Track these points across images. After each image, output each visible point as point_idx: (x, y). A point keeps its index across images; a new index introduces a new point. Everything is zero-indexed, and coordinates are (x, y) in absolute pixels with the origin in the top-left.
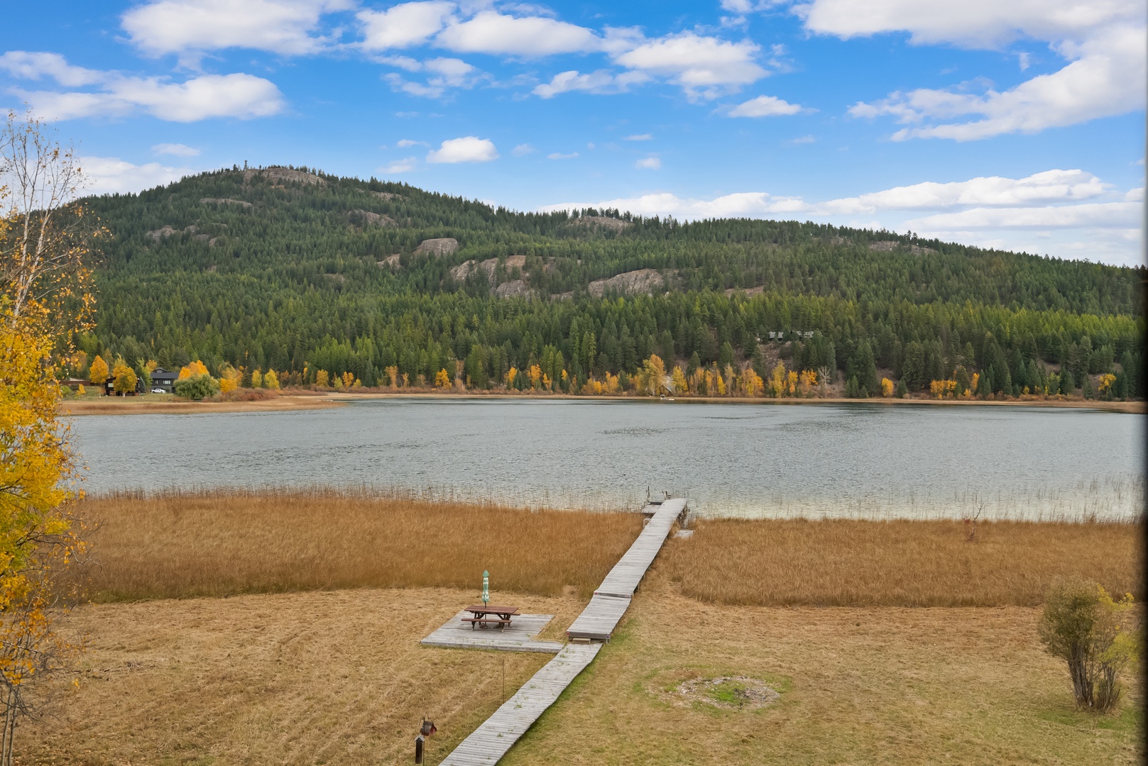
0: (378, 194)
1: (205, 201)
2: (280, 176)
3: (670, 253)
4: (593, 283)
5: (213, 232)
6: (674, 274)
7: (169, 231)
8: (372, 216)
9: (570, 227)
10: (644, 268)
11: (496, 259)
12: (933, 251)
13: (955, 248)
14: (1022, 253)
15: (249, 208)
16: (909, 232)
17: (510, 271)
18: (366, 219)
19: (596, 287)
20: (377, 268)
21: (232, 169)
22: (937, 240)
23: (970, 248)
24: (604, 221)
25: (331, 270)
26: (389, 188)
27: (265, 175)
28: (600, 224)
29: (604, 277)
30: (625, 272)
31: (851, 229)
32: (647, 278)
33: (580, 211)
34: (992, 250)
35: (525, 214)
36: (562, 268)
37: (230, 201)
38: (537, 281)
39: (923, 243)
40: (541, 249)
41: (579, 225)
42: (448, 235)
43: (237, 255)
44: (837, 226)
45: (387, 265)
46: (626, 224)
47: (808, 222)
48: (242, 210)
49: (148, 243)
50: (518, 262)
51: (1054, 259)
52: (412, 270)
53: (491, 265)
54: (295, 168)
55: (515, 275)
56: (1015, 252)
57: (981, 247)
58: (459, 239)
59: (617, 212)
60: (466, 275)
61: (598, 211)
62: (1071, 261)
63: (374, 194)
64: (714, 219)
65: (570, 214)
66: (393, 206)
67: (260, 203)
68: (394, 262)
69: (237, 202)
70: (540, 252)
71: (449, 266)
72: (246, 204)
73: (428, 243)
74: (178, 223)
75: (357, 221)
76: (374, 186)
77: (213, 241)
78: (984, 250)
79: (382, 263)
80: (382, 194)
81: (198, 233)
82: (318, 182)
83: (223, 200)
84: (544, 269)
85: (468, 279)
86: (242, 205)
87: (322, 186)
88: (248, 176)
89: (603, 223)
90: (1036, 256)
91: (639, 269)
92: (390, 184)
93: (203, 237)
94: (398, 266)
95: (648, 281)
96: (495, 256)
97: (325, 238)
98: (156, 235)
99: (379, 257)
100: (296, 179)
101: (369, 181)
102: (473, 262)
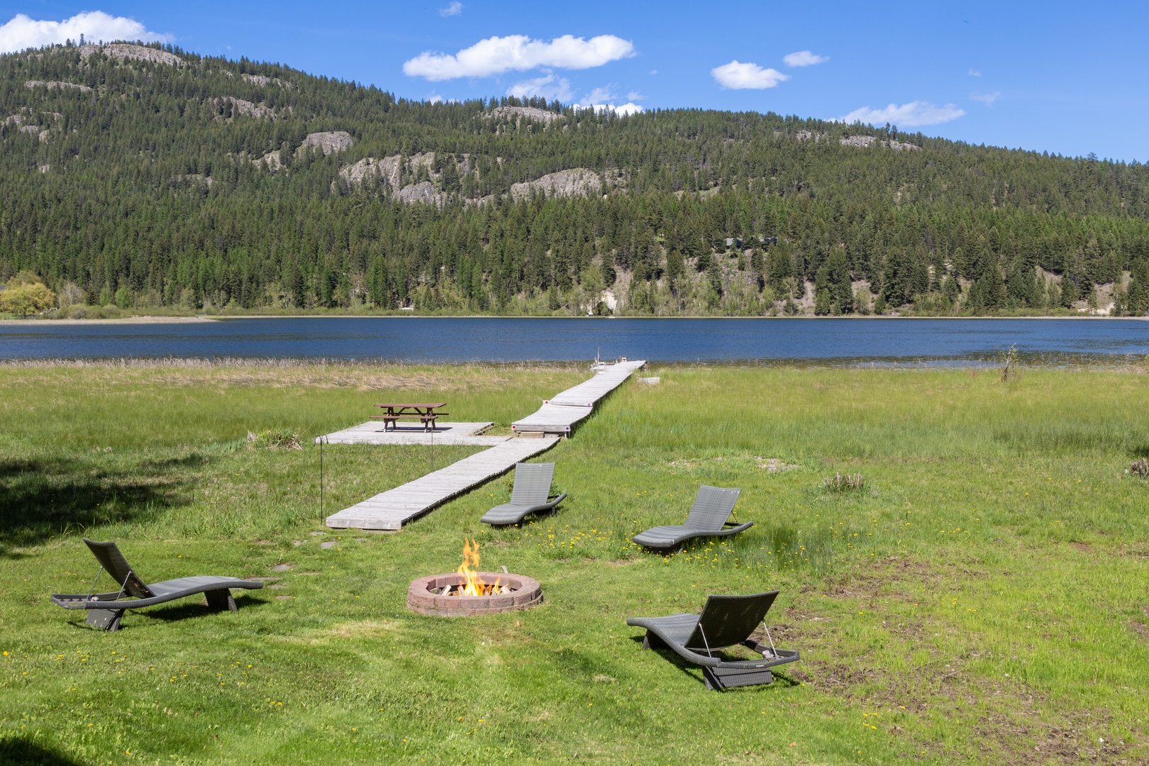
0: (251, 78)
1: (31, 84)
2: (126, 53)
3: (608, 148)
4: (516, 184)
5: (43, 123)
6: (613, 173)
8: (244, 106)
9: (488, 119)
10: (577, 166)
11: (399, 156)
12: (915, 147)
13: (940, 143)
14: (1017, 149)
15: (88, 94)
16: (888, 125)
17: (416, 171)
18: (237, 108)
19: (520, 190)
20: (252, 169)
21: (64, 44)
22: (919, 134)
23: (959, 143)
24: (528, 112)
25: (194, 169)
26: (266, 70)
27: (107, 52)
28: (524, 116)
29: (530, 178)
30: (555, 171)
31: (820, 121)
32: (581, 178)
33: (499, 100)
34: (983, 145)
35: (433, 104)
36: (478, 166)
37: (62, 85)
38: (449, 183)
39: (903, 138)
40: (452, 144)
41: (499, 117)
42: (338, 128)
44: (804, 117)
45: (265, 165)
46: (555, 116)
47: (769, 113)
48: (78, 95)
50: (426, 160)
51: (1053, 156)
52: (297, 170)
53: (391, 166)
54: (145, 44)
55: (422, 175)
56: (1010, 148)
57: (970, 143)
58: (353, 133)
59: (543, 101)
60: (362, 176)
61: (521, 98)
62: (1074, 158)
63: (245, 78)
64: (659, 110)
65: (488, 104)
66: (269, 93)
67: (102, 87)
68: (273, 161)
69: (72, 86)
70: (451, 148)
71: (342, 165)
72: (84, 88)
73: (314, 138)
75: (226, 110)
76: (245, 67)
77: (44, 134)
78: (974, 145)
79: (259, 161)
80: (255, 79)
81: (25, 124)
82: (175, 63)
83: (55, 84)
84: (457, 168)
85: (364, 180)
86: (79, 89)
87: (181, 68)
88: (86, 53)
89: (527, 114)
90: (1034, 153)
91: (570, 168)
92: (265, 65)
93: (31, 129)
94: (278, 166)
95: (582, 182)
96: (396, 153)
97: (185, 131)
99: (255, 154)
100: (147, 58)
101: (239, 61)
102: (371, 160)
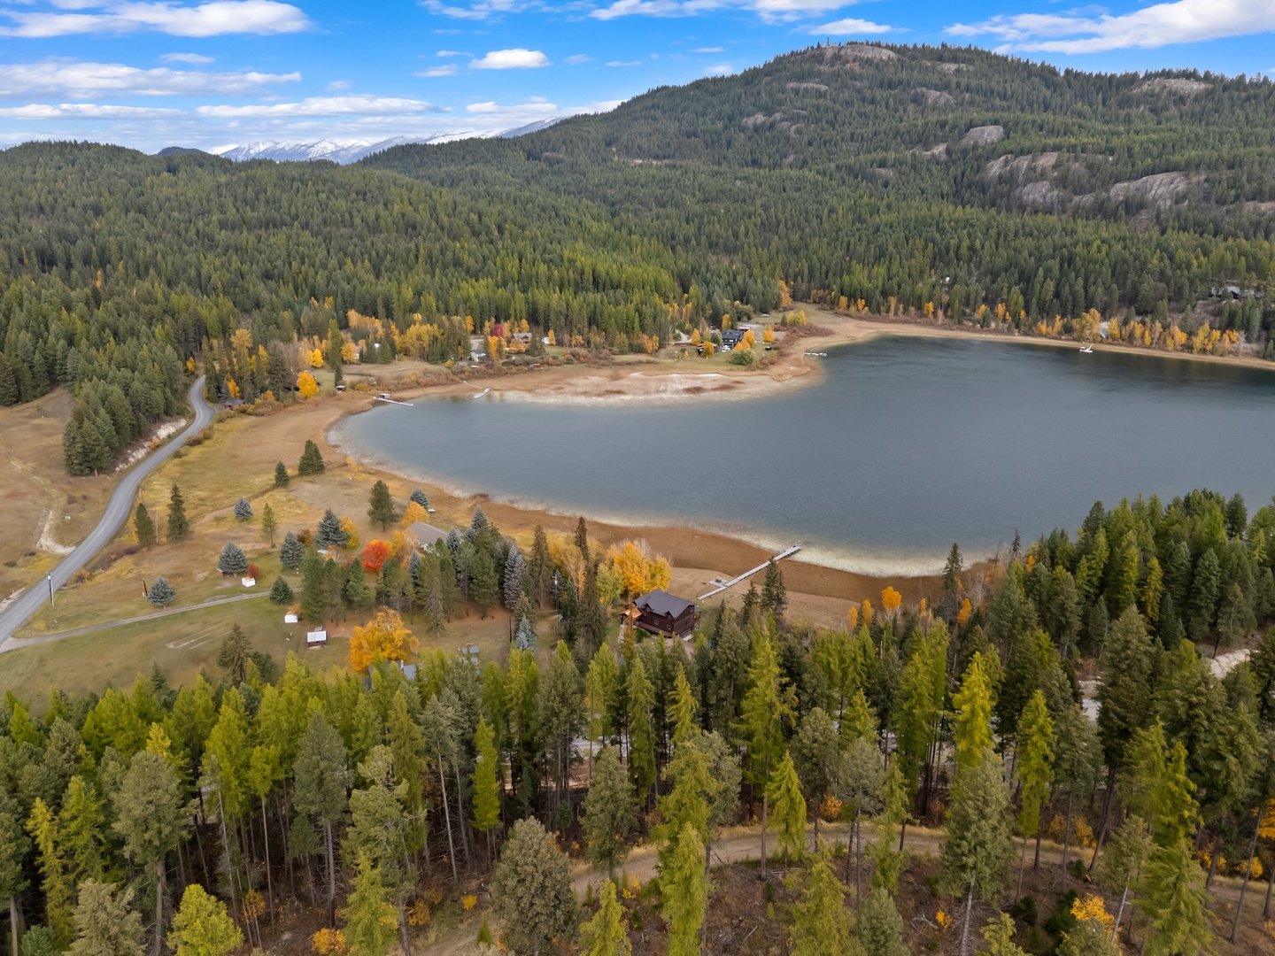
0: (944, 66)
1: (792, 85)
2: (856, 52)
4: (1116, 185)
5: (794, 119)
7: (760, 118)
8: (933, 95)
10: (1173, 170)
11: (1029, 156)
15: (825, 92)
17: (1039, 170)
18: (927, 99)
19: (1119, 190)
20: (923, 159)
21: (816, 47)
24: (1177, 84)
25: (883, 164)
27: (843, 52)
28: (1171, 88)
29: (1130, 178)
30: (1153, 173)
32: (1172, 183)
36: (1090, 167)
37: (811, 85)
38: (1063, 181)
40: (1074, 146)
42: (994, 122)
43: (810, 144)
45: (933, 155)
48: (821, 95)
49: (743, 129)
50: (1048, 160)
52: (954, 162)
53: (1024, 162)
54: (870, 43)
55: (1043, 176)
58: (1005, 127)
60: (1000, 171)
63: (940, 66)
67: (835, 85)
68: (940, 152)
69: (816, 86)
70: (1072, 148)
71: (988, 159)
72: (824, 88)
73: (974, 132)
74: (769, 112)
75: (918, 100)
76: (942, 54)
77: (794, 128)
79: (929, 153)
81: (782, 120)
82: (889, 58)
83: (805, 85)
84: (1074, 169)
85: (1000, 177)
86: (820, 89)
87: (893, 62)
88: (828, 55)
89: (1176, 86)
91: (1167, 171)
93: (785, 125)
94: (943, 158)
95: (1172, 186)
96: (1029, 153)
97: (885, 124)
98: (750, 122)
99: (927, 147)
102: (1009, 157)
